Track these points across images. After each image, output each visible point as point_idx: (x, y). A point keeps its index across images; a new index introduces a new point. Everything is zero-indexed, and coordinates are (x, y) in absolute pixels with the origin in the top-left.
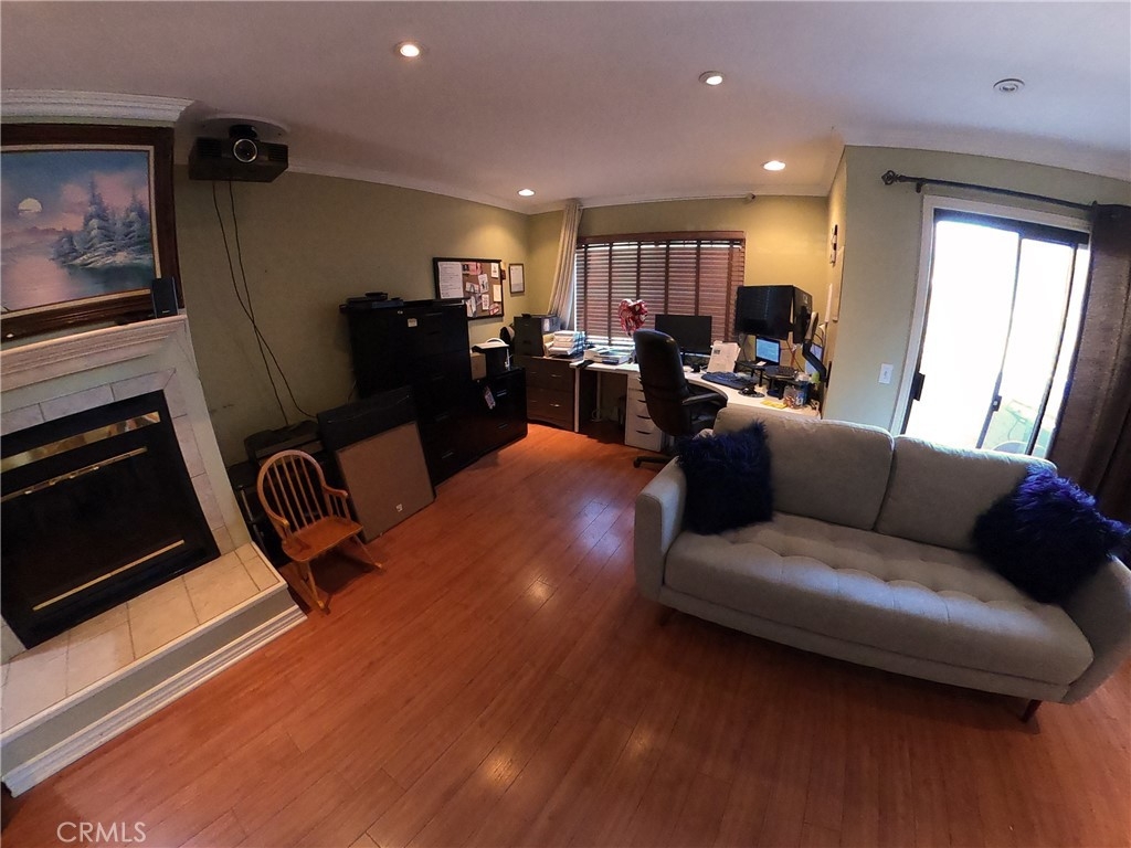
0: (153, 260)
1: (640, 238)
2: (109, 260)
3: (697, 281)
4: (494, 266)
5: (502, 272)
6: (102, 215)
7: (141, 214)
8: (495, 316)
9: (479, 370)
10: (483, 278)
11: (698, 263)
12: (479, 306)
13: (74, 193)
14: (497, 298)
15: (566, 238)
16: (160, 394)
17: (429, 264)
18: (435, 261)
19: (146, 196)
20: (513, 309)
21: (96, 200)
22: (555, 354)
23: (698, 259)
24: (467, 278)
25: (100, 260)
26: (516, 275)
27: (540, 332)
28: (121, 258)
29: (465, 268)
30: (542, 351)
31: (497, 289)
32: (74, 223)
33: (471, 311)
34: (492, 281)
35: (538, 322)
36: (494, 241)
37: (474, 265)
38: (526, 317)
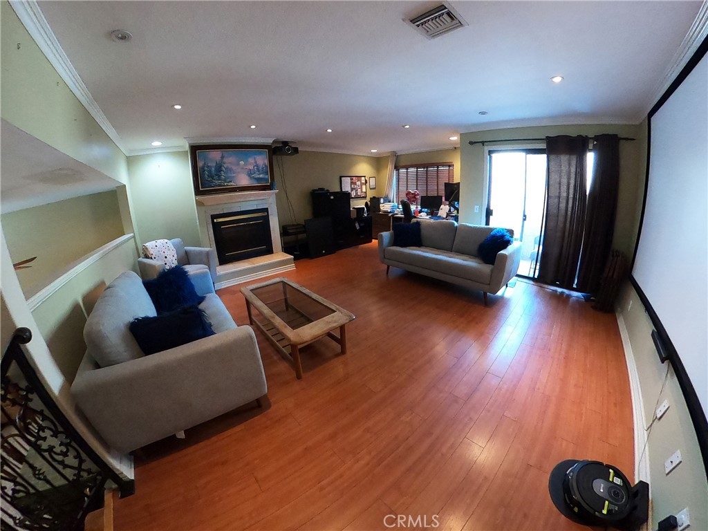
0: (268, 177)
1: (417, 166)
2: (258, 176)
3: (438, 182)
4: (363, 178)
5: (366, 181)
6: (257, 166)
7: (266, 166)
8: (363, 197)
9: (354, 215)
10: (358, 183)
11: (438, 175)
12: (357, 193)
13: (251, 160)
14: (364, 190)
15: (390, 166)
16: (267, 209)
17: (338, 178)
18: (341, 177)
19: (266, 162)
20: (370, 194)
21: (256, 162)
22: (385, 212)
23: (438, 173)
24: (352, 183)
25: (257, 176)
26: (372, 182)
27: (379, 203)
28: (261, 176)
29: (352, 179)
30: (379, 210)
31: (364, 187)
32: (251, 168)
33: (353, 194)
34: (362, 184)
35: (378, 199)
36: (363, 169)
37: (355, 179)
38: (374, 197)
